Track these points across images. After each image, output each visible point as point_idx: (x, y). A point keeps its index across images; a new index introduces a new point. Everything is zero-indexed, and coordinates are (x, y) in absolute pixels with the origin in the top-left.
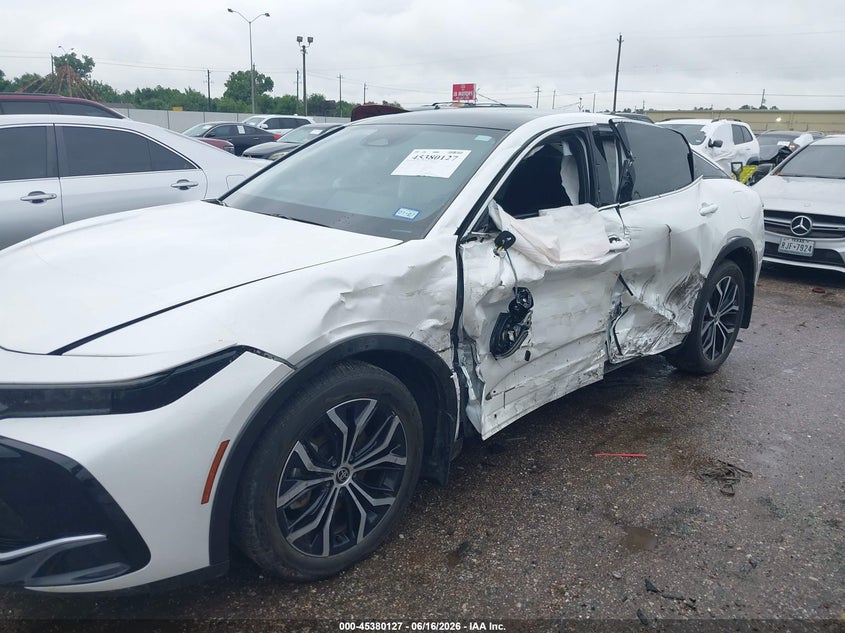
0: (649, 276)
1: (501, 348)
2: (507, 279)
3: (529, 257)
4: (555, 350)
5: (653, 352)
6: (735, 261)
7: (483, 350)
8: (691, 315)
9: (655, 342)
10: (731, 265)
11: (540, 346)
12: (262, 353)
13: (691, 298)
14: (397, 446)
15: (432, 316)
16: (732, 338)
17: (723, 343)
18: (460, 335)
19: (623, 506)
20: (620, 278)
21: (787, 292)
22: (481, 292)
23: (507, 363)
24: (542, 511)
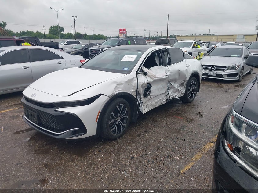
0: (175, 81)
1: (145, 96)
2: (146, 81)
3: (150, 77)
4: (156, 96)
5: (177, 97)
6: (195, 77)
7: (142, 96)
8: (185, 89)
9: (177, 95)
10: (194, 78)
11: (153, 95)
12: (105, 95)
13: (185, 85)
14: (127, 114)
15: (132, 89)
16: (195, 95)
17: (193, 96)
18: (138, 93)
19: (171, 126)
20: (169, 81)
21: (211, 85)
22: (142, 84)
23: (147, 99)
24: (155, 128)
